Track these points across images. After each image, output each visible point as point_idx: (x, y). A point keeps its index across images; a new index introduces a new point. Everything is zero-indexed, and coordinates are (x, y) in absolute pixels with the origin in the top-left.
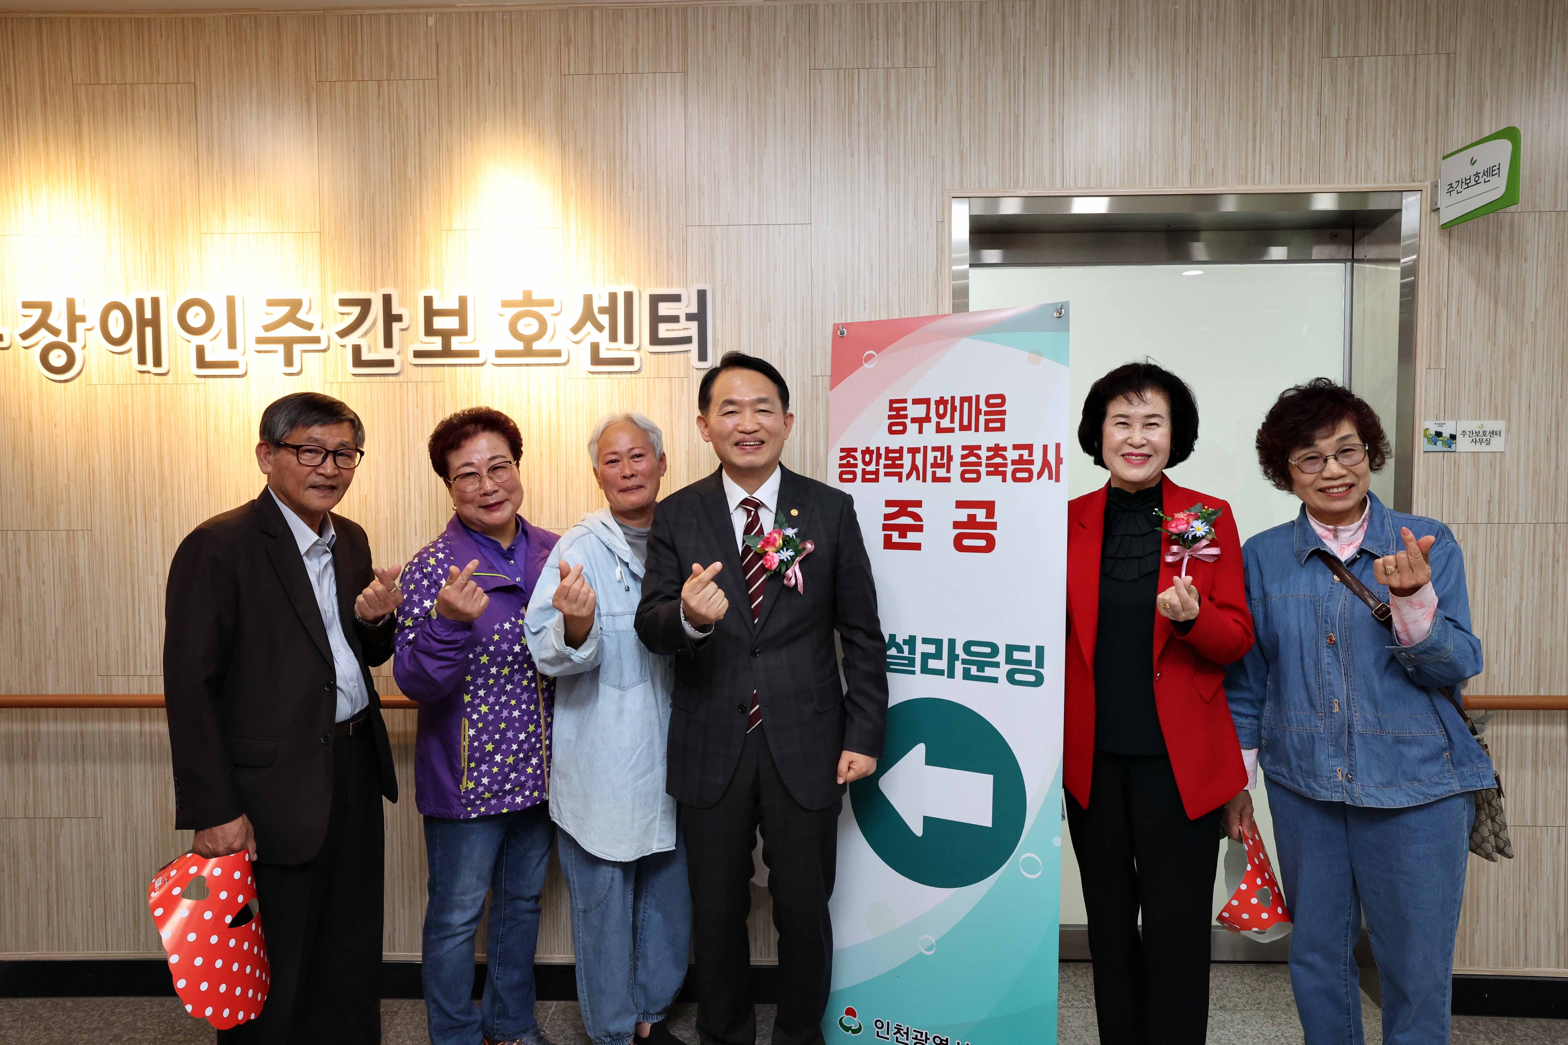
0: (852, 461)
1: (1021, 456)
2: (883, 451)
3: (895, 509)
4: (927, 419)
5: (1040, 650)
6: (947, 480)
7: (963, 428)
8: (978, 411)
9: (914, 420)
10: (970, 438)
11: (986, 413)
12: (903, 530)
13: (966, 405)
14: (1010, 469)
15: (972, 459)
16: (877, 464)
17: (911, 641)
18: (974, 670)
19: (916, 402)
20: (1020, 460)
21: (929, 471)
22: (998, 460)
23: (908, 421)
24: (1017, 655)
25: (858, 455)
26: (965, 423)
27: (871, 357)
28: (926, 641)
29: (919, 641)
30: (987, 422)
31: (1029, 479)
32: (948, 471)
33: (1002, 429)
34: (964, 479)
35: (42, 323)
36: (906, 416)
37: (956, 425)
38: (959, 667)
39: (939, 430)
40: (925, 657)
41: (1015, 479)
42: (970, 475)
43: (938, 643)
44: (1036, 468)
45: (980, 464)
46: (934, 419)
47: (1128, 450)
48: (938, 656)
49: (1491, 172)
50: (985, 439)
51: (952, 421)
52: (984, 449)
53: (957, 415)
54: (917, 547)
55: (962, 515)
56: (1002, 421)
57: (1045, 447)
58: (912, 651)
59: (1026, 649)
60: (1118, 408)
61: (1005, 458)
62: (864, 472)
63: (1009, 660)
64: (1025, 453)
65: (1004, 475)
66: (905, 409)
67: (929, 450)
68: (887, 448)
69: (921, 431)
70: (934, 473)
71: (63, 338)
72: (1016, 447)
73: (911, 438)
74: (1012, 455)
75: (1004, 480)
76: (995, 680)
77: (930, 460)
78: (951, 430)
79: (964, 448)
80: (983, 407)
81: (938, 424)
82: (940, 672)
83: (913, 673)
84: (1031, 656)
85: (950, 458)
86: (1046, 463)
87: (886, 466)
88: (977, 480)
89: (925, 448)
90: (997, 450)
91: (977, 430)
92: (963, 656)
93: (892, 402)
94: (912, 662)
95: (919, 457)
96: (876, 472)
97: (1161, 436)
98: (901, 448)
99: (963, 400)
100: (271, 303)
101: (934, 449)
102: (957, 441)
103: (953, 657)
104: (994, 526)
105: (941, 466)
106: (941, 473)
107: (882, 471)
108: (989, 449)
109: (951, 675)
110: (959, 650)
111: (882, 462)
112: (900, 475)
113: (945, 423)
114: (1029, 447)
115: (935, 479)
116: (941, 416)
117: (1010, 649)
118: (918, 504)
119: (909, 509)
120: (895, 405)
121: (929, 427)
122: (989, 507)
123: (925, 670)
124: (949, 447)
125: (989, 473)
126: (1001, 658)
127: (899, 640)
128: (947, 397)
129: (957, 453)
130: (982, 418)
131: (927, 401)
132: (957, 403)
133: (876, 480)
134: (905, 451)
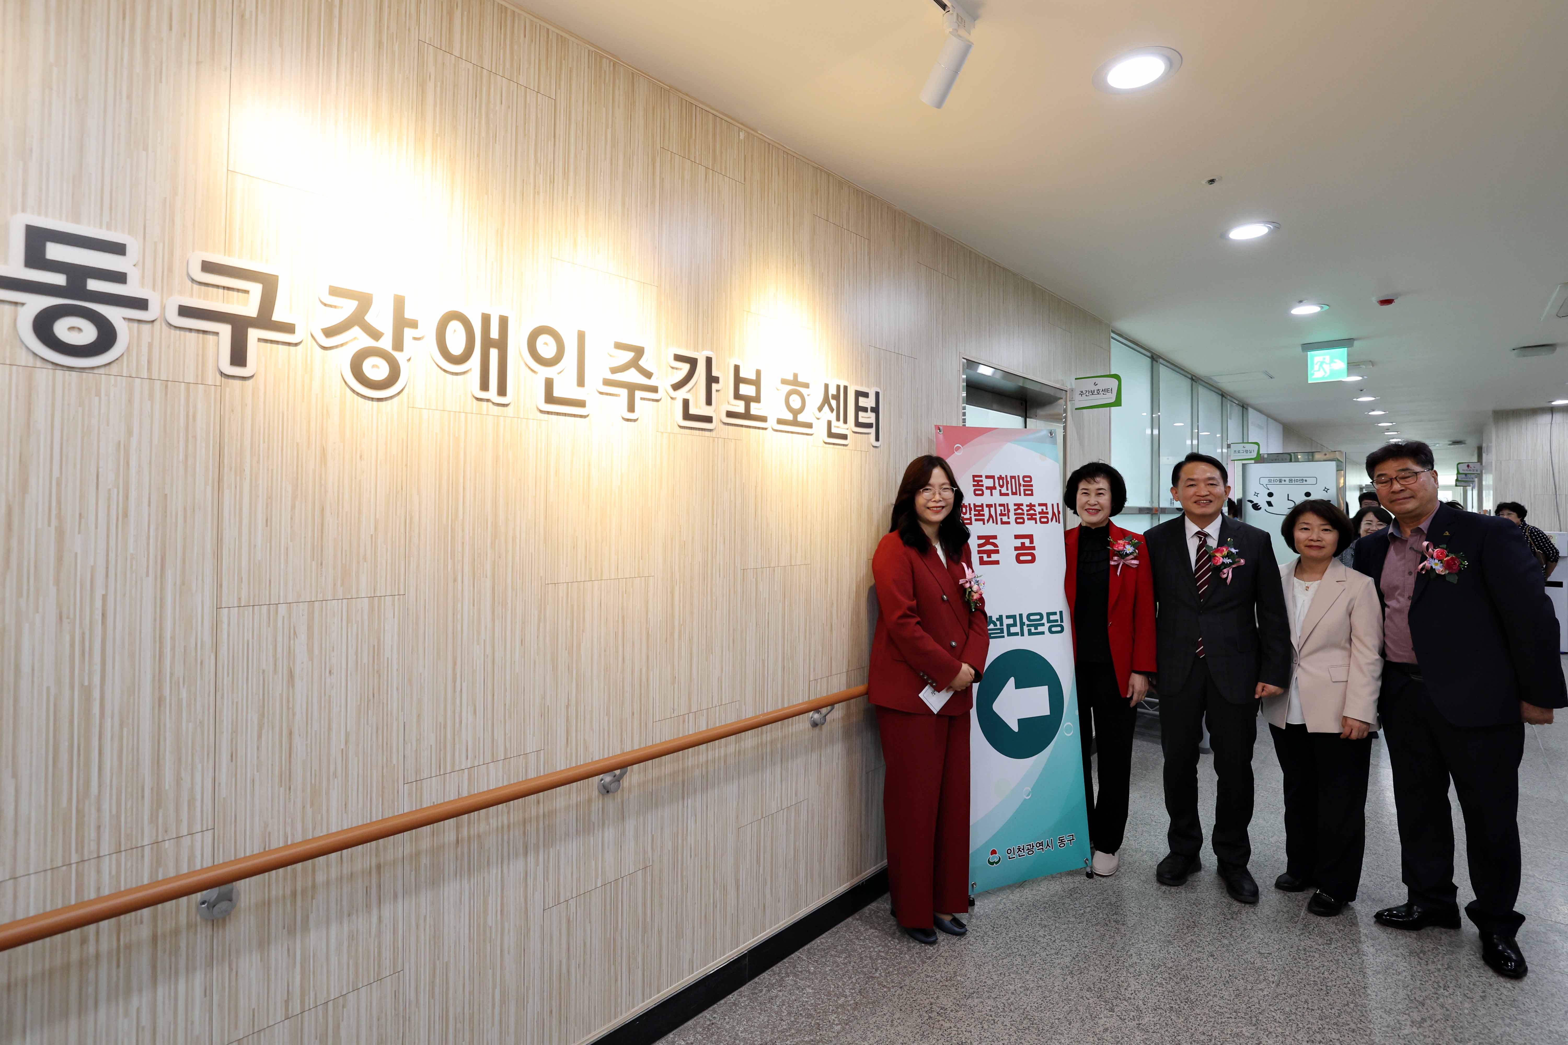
1: (1042, 510)
2: (972, 506)
3: (984, 541)
4: (994, 488)
5: (1061, 613)
6: (1008, 523)
7: (1013, 494)
8: (1020, 485)
9: (987, 488)
10: (1018, 499)
11: (1024, 486)
12: (989, 553)
13: (1013, 480)
14: (1038, 517)
15: (1020, 511)
16: (970, 514)
17: (1000, 619)
18: (1033, 630)
19: (987, 477)
20: (1042, 512)
21: (999, 518)
22: (1032, 512)
23: (984, 488)
24: (1052, 618)
26: (1014, 491)
27: (958, 448)
28: (1008, 617)
29: (1004, 618)
30: (1025, 490)
31: (1047, 522)
32: (1009, 518)
33: (1032, 495)
34: (1017, 523)
35: (357, 320)
36: (982, 486)
37: (1010, 492)
38: (1026, 629)
39: (1001, 494)
40: (1009, 626)
41: (1042, 522)
42: (1020, 521)
43: (1014, 617)
44: (1050, 516)
45: (1023, 514)
46: (998, 488)
47: (1087, 507)
48: (1015, 625)
49: (1106, 391)
50: (1025, 500)
51: (1007, 490)
52: (1025, 505)
53: (1009, 485)
54: (997, 562)
55: (1018, 543)
56: (1032, 490)
57: (1053, 505)
58: (1002, 624)
59: (1055, 613)
60: (1082, 485)
61: (1035, 511)
63: (1049, 621)
64: (1044, 508)
65: (1035, 519)
66: (981, 481)
67: (997, 506)
68: (974, 504)
69: (992, 495)
70: (1001, 519)
71: (386, 343)
72: (1040, 505)
73: (986, 499)
74: (1038, 509)
75: (1036, 523)
76: (1043, 633)
77: (999, 512)
78: (1007, 495)
79: (1015, 505)
80: (1021, 482)
81: (1000, 490)
82: (1016, 634)
83: (1003, 637)
84: (1057, 617)
85: (1009, 511)
86: (1054, 514)
87: (975, 515)
88: (1023, 523)
89: (995, 504)
90: (1031, 506)
91: (1020, 495)
92: (1027, 622)
93: (974, 476)
94: (1002, 631)
95: (993, 509)
96: (970, 519)
97: (1105, 500)
98: (982, 504)
99: (1012, 477)
100: (619, 346)
101: (1000, 505)
102: (1011, 500)
103: (1022, 624)
104: (1033, 548)
105: (1005, 515)
106: (1005, 519)
107: (973, 518)
108: (1027, 506)
109: (1022, 635)
110: (1025, 620)
111: (973, 512)
112: (983, 520)
113: (1004, 490)
114: (1045, 505)
115: (1003, 523)
116: (1002, 486)
117: (1049, 614)
118: (995, 537)
119: (991, 541)
120: (976, 479)
121: (996, 492)
122: (1030, 537)
123: (1010, 634)
124: (1007, 504)
125: (1028, 519)
126: (1045, 621)
127: (994, 619)
128: (1003, 476)
129: (1012, 508)
130: (1022, 488)
131: (993, 477)
132: (1009, 479)
134: (985, 506)
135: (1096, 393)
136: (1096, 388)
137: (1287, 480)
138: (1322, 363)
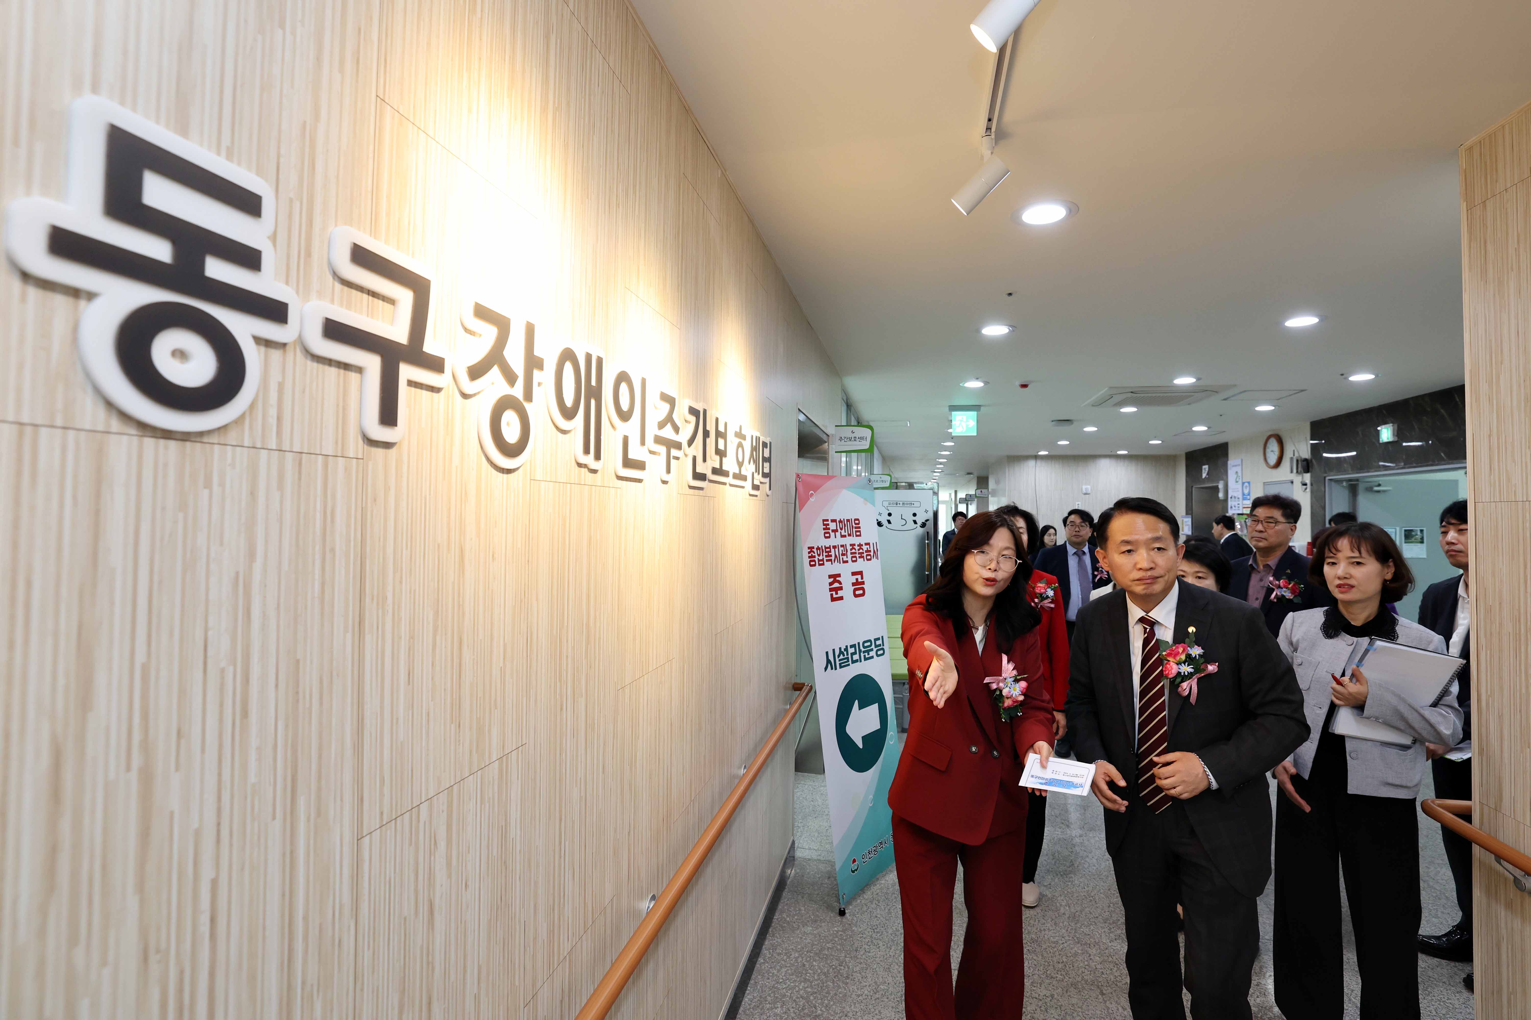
0: (813, 555)
1: (867, 549)
2: (824, 548)
3: (833, 579)
4: (837, 530)
5: (882, 637)
6: (847, 562)
7: (849, 535)
8: (852, 526)
9: (833, 531)
10: (852, 540)
11: (855, 528)
12: (837, 590)
13: (848, 523)
14: (865, 555)
15: (853, 551)
17: (846, 649)
18: (867, 656)
19: (832, 521)
20: (867, 551)
21: (841, 557)
22: (860, 551)
23: (830, 531)
24: (876, 643)
25: (815, 550)
26: (849, 532)
27: (812, 494)
28: (851, 646)
29: (848, 648)
30: (856, 532)
31: (870, 559)
32: (847, 557)
33: (860, 536)
34: (852, 561)
36: (829, 529)
37: (846, 534)
38: (862, 655)
39: (843, 536)
40: (851, 655)
41: (867, 560)
42: (854, 559)
43: (855, 646)
44: (871, 554)
45: (856, 553)
46: (839, 530)
48: (855, 653)
49: (861, 438)
50: (856, 541)
51: (845, 532)
52: (856, 545)
53: (846, 528)
54: (842, 598)
55: (854, 579)
56: (859, 532)
57: (873, 544)
58: (847, 654)
59: (879, 639)
61: (863, 550)
62: (819, 560)
63: (875, 646)
64: (867, 547)
65: (863, 557)
66: (828, 525)
67: (840, 546)
68: (826, 546)
69: (836, 537)
70: (843, 558)
72: (865, 544)
73: (832, 540)
74: (864, 548)
75: (863, 560)
76: (872, 657)
77: (841, 552)
78: (845, 536)
79: (850, 545)
80: (853, 524)
81: (841, 533)
82: (856, 661)
83: (849, 665)
84: (880, 642)
85: (847, 551)
86: (874, 551)
87: (826, 556)
88: (856, 561)
90: (860, 546)
91: (853, 536)
92: (863, 650)
93: (824, 521)
94: (848, 660)
95: (837, 550)
96: (823, 560)
98: (830, 546)
99: (847, 520)
100: (662, 396)
102: (848, 541)
103: (860, 651)
104: (864, 583)
105: (844, 555)
106: (845, 558)
107: (825, 559)
108: (858, 546)
109: (861, 661)
110: (861, 647)
111: (824, 554)
112: (831, 560)
113: (843, 533)
114: (868, 544)
115: (843, 562)
116: (841, 529)
117: (874, 641)
118: (839, 575)
119: (837, 579)
120: (825, 523)
121: (838, 535)
122: (860, 573)
123: (854, 662)
124: (846, 545)
125: (860, 557)
126: (873, 646)
127: (842, 650)
128: (842, 519)
129: (849, 548)
130: (854, 530)
131: (835, 521)
132: (846, 522)
133: (823, 564)
134: (832, 547)
135: (853, 440)
136: (853, 435)
137: (901, 503)
138: (961, 421)
